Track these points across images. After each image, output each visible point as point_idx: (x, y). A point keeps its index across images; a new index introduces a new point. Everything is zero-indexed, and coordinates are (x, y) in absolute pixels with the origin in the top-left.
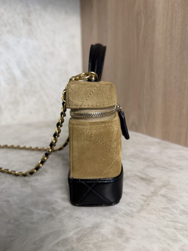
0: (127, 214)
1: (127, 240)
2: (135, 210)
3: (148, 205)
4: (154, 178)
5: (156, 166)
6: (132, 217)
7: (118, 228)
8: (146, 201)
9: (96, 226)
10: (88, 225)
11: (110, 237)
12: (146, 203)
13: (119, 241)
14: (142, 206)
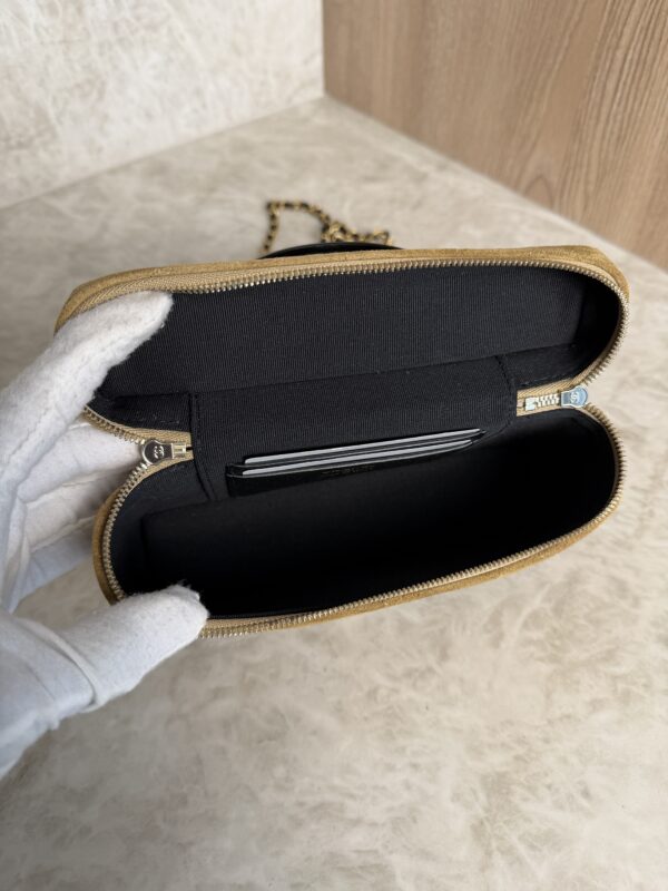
0: (618, 543)
1: (636, 602)
2: (630, 531)
3: (651, 514)
4: (645, 429)
5: (641, 381)
6: (630, 548)
7: (613, 579)
8: (644, 505)
9: (573, 579)
10: (559, 579)
11: (606, 598)
12: (647, 510)
13: (624, 604)
14: (641, 520)
